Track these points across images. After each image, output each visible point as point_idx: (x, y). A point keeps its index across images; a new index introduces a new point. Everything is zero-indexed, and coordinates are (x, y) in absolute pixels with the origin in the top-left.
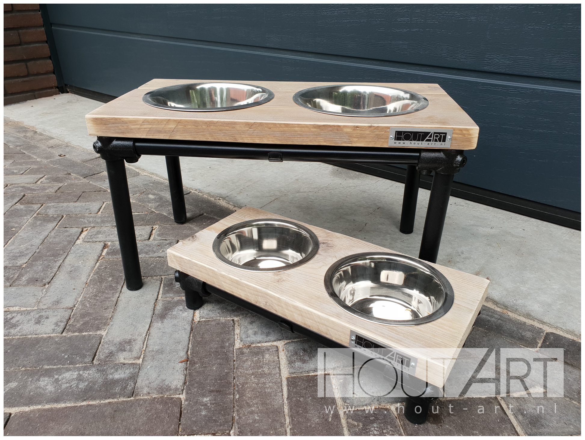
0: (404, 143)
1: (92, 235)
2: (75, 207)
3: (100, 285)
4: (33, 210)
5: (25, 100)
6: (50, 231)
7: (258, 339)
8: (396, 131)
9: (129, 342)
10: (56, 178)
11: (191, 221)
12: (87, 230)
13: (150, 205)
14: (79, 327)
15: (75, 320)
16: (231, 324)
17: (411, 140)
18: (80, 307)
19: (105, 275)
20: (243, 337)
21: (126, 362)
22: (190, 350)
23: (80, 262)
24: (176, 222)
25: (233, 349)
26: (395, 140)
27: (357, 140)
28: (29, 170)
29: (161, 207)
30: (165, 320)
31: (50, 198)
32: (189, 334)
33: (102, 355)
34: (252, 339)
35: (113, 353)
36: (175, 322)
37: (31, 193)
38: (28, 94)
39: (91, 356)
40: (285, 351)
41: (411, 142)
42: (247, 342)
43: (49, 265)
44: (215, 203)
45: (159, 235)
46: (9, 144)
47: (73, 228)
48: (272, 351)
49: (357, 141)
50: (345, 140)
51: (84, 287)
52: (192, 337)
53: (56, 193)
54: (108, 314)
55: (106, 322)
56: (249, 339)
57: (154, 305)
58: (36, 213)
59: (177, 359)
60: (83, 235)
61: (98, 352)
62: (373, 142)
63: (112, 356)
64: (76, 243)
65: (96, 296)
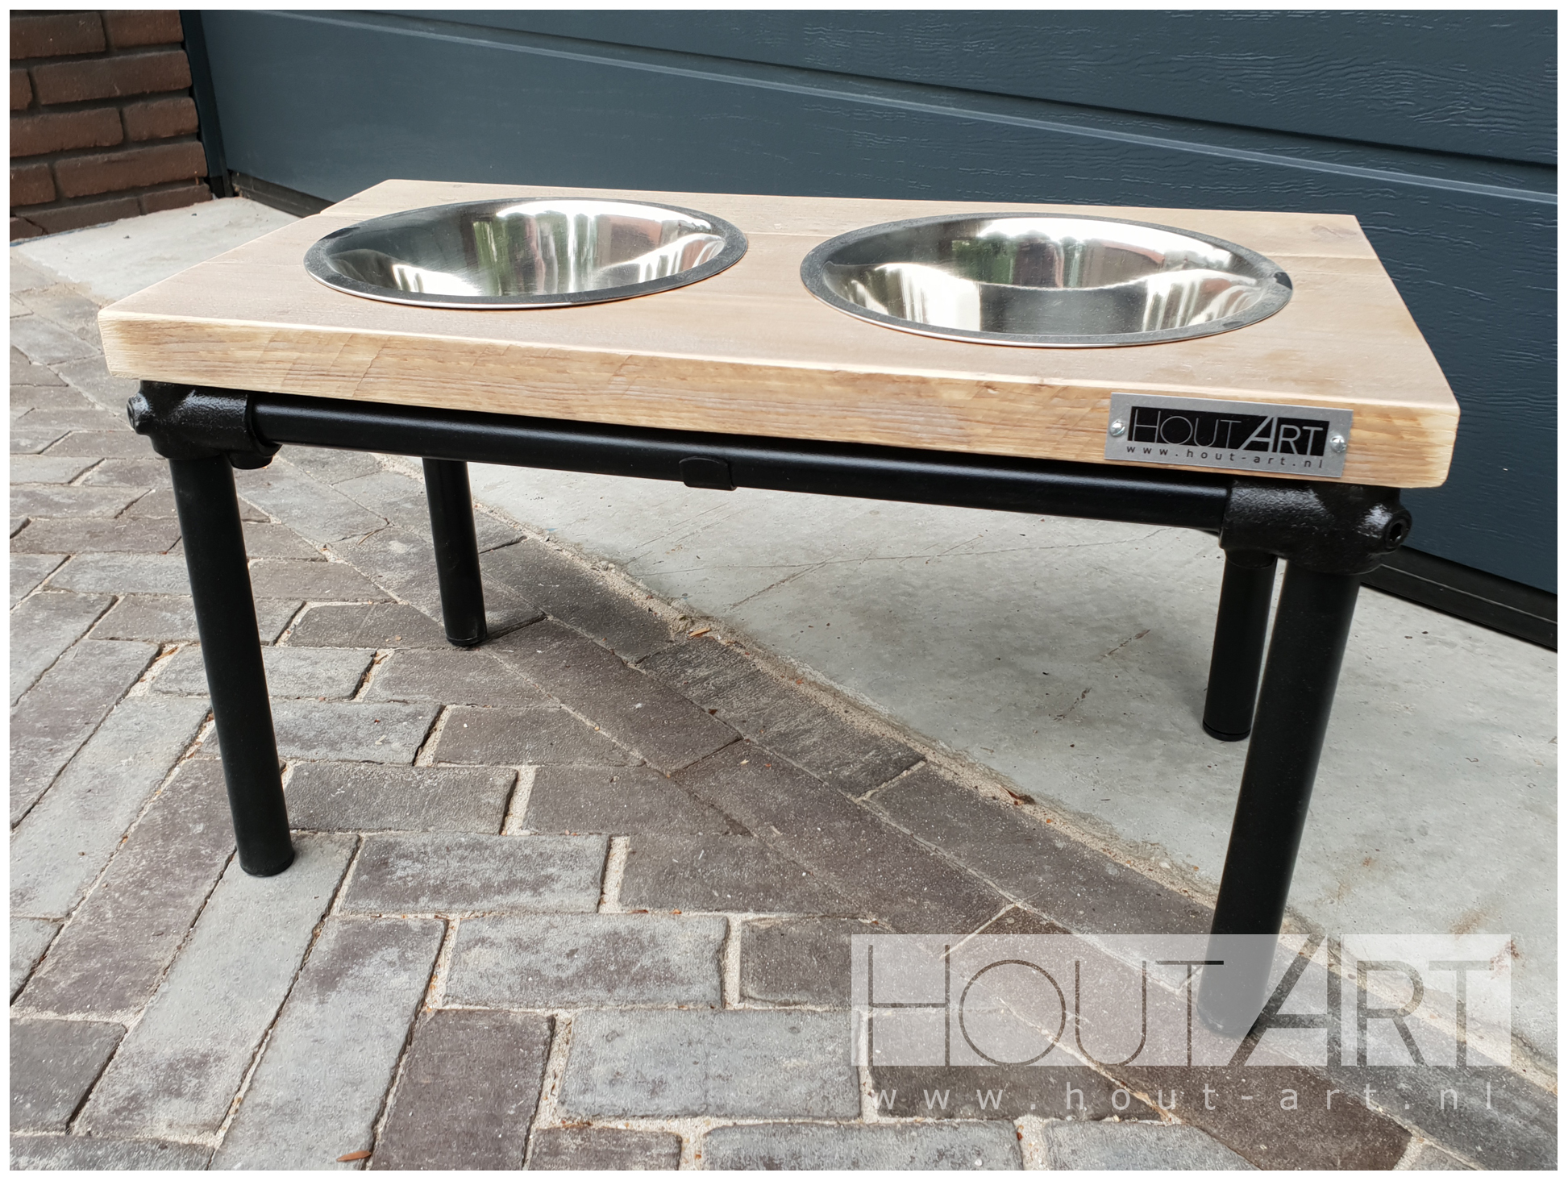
0: (1164, 452)
1: (181, 671)
2: (158, 570)
3: (163, 846)
4: (36, 574)
5: (111, 216)
6: (65, 647)
7: (618, 1104)
8: (1134, 409)
9: (200, 1063)
10: (130, 471)
11: (500, 640)
12: (173, 651)
13: (386, 575)
14: (63, 989)
15: (57, 963)
16: (542, 1034)
17: (1191, 443)
18: (84, 921)
19: (187, 812)
20: (572, 1088)
21: (171, 1138)
22: (386, 1115)
23: (124, 762)
24: (450, 641)
25: (529, 1130)
26: (1130, 439)
27: (989, 431)
28: (62, 440)
29: (416, 586)
30: (334, 994)
31: (95, 535)
32: (396, 1056)
33: (105, 1105)
34: (598, 1099)
35: (142, 1098)
36: (362, 1004)
37: (46, 517)
38: (123, 199)
39: (68, 1102)
40: (703, 1159)
41: (1191, 448)
42: (581, 1111)
43: (33, 764)
44: (592, 581)
45: (387, 684)
46: (33, 355)
47: (133, 643)
48: (659, 1155)
49: (988, 436)
50: (947, 430)
51: (113, 848)
52: (405, 1069)
53: (116, 521)
54: (162, 954)
55: (147, 980)
56: (588, 1098)
57: (310, 936)
58: (43, 584)
59: (334, 1146)
60: (156, 669)
61: (95, 1090)
62: (1050, 441)
63: (134, 1109)
64: (131, 695)
65: (142, 884)
